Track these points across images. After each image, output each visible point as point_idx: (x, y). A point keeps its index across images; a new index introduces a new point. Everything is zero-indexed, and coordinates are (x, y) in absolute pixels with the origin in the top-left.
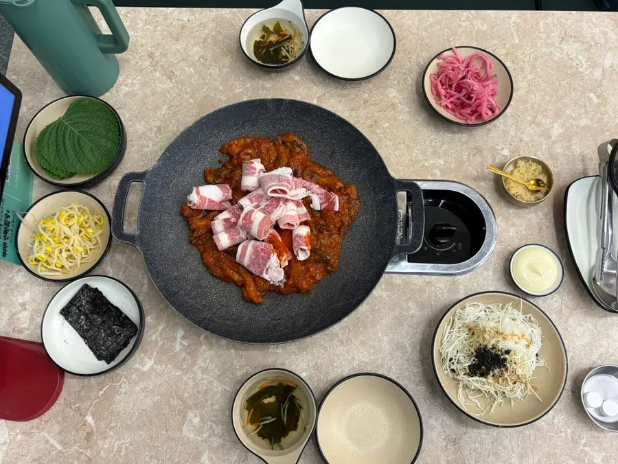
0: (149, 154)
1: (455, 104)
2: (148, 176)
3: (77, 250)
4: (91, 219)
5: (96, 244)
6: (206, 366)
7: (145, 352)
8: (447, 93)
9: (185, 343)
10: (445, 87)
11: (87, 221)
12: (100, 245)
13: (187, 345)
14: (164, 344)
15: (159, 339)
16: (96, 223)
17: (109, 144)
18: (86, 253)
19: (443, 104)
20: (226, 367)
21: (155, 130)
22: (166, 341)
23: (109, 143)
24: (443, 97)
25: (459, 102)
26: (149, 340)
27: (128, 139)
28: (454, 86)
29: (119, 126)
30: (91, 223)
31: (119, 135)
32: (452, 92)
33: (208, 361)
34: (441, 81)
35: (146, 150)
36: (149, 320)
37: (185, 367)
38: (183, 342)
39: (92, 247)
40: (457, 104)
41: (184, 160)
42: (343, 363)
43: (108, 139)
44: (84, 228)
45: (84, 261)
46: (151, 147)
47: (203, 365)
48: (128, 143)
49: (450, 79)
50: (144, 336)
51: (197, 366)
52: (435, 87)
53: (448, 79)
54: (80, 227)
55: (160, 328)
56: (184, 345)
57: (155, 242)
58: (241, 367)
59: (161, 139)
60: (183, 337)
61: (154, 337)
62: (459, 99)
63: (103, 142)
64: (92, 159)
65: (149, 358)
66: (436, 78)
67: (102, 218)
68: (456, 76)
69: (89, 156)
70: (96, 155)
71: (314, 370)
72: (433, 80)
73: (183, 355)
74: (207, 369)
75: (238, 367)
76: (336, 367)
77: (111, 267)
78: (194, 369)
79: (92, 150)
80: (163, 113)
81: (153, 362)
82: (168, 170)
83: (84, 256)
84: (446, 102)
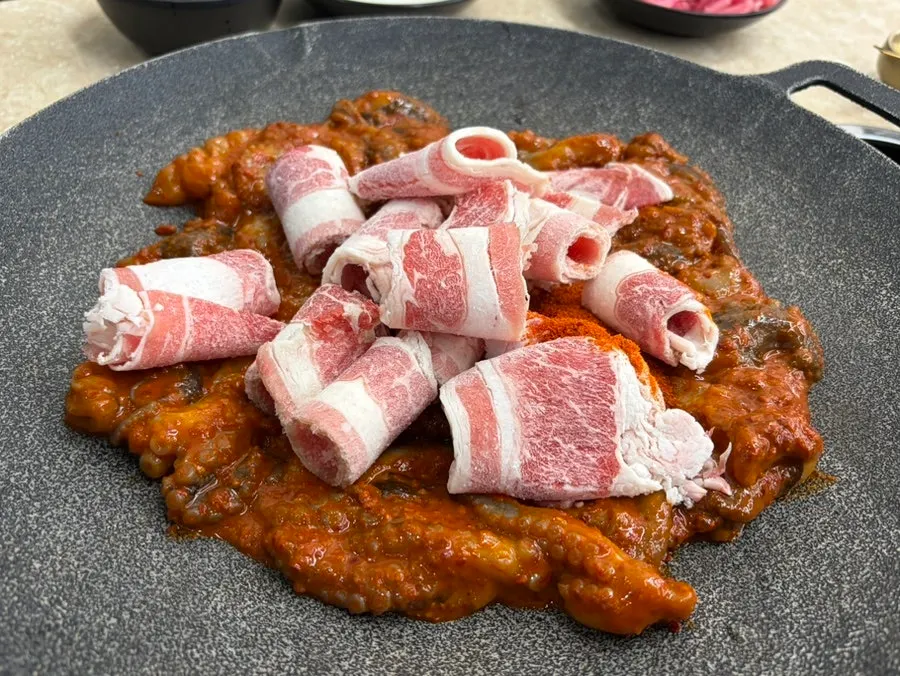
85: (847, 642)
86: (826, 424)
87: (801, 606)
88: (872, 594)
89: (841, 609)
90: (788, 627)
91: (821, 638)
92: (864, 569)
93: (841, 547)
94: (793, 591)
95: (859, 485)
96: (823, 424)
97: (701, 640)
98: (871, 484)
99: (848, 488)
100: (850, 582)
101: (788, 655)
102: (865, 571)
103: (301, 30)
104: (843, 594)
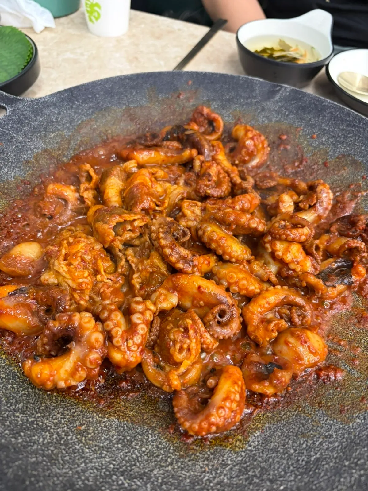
85: (129, 480)
86: (284, 414)
87: (144, 452)
88: (170, 482)
89: (152, 471)
90: (127, 451)
91: (126, 468)
92: (188, 472)
93: (198, 456)
94: (153, 445)
95: (249, 448)
96: (283, 413)
97: (98, 418)
98: (254, 454)
99: (243, 444)
100: (173, 469)
101: (107, 457)
102: (186, 473)
103: (282, 87)
104: (164, 468)
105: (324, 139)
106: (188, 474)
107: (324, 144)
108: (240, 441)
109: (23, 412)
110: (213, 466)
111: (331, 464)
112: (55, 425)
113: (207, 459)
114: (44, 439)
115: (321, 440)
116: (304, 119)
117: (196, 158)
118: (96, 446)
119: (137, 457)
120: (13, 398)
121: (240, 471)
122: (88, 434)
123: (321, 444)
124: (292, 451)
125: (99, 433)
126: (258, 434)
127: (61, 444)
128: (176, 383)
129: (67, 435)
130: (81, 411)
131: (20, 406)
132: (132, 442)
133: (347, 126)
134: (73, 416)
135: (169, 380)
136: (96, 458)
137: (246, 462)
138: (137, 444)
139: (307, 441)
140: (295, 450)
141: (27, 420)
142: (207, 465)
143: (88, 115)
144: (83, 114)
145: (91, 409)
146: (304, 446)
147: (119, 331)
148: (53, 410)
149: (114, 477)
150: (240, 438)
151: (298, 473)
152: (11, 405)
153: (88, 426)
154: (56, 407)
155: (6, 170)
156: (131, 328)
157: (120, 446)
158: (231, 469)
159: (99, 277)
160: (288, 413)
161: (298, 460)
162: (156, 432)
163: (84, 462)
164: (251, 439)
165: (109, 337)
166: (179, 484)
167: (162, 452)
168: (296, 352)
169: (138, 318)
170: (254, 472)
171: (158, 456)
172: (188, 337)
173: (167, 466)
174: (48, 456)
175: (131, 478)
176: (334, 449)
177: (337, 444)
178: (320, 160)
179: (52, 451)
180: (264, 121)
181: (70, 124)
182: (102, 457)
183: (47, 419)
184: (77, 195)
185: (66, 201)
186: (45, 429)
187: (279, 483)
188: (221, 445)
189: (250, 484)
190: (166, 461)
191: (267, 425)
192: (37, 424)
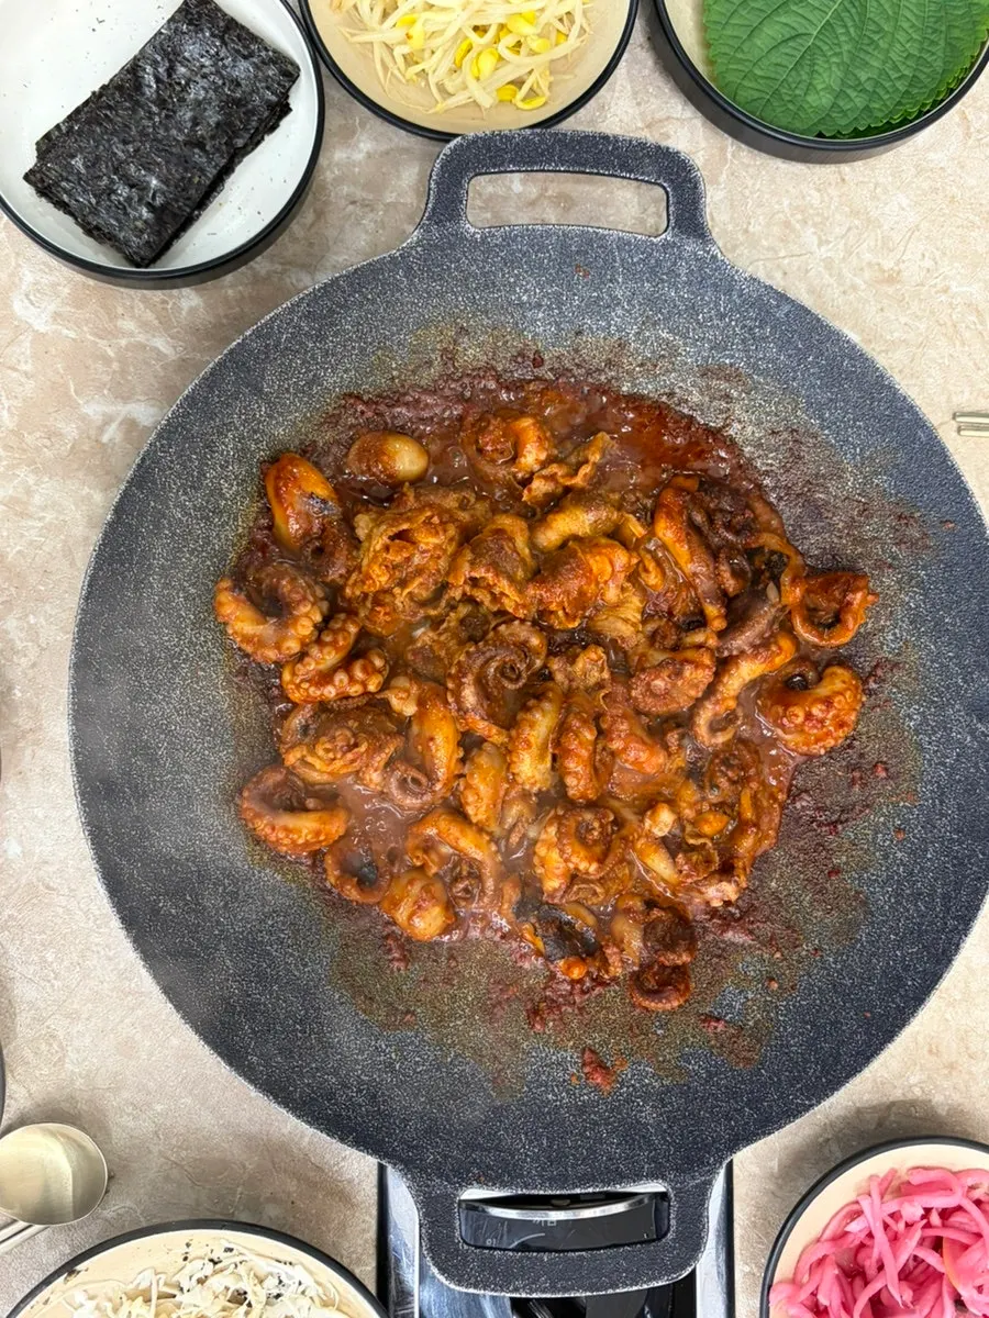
0: (795, 249)
1: (862, 1246)
2: (691, 246)
3: (413, 22)
4: (530, 62)
5: (441, 88)
6: (32, 509)
7: (77, 302)
8: (908, 1225)
9: (112, 433)
10: (935, 1219)
11: (523, 50)
12: (440, 107)
13: (105, 439)
14: (107, 360)
15: (123, 342)
16: (519, 83)
17: (820, 100)
18: (409, 60)
19: (865, 1205)
20: (33, 579)
21: (888, 264)
22: (115, 366)
23: (826, 100)
24: (892, 1206)
25: (870, 1266)
26: (120, 310)
27: (845, 168)
28: (932, 1259)
29: (889, 126)
30: (518, 65)
31: (856, 133)
32: (910, 1247)
33: (49, 516)
34: (959, 1208)
35: (809, 236)
36: (189, 300)
37: (29, 439)
38: (114, 426)
39: (433, 80)
40: (861, 1256)
41: (765, 373)
42: (57, 984)
43: (841, 94)
44: (497, 40)
45: (379, 52)
46: (824, 252)
47: (37, 500)
48: (832, 168)
49: (966, 1247)
50: (132, 292)
51: (31, 480)
52: (938, 1182)
53: (964, 1239)
54: (502, 27)
55: (161, 344)
56: (101, 429)
57: (441, 295)
58: (33, 633)
59: (854, 288)
60: (130, 425)
61: (128, 325)
62: (881, 1268)
63: (828, 77)
64: (762, 42)
65: (56, 316)
66: (977, 1194)
67: (539, 102)
68: (970, 1273)
69: (772, 32)
70: (775, 58)
71: (30, 884)
72: (970, 1182)
73: (71, 430)
74: (23, 515)
75: (32, 620)
76: (43, 960)
77: (369, 155)
78: (22, 472)
79: (792, 38)
80: (953, 284)
81: (42, 329)
82: (722, 316)
83: (399, 51)
84: (874, 1215)
105: (899, 855)
106: (199, 813)
107: (886, 857)
108: (261, 859)
109: (186, 598)
110: (219, 836)
111: (269, 970)
112: (191, 642)
113: (225, 828)
114: (169, 641)
115: (296, 954)
116: (942, 802)
117: (708, 631)
118: (188, 698)
119: (195, 750)
120: (198, 577)
121: (225, 869)
122: (197, 683)
123: (292, 955)
124: (270, 923)
125: (203, 694)
126: (279, 878)
127: (171, 662)
128: (292, 758)
129: (185, 661)
130: (219, 661)
131: (193, 591)
132: (209, 735)
133: (945, 897)
134: (209, 656)
135: (292, 748)
136: (175, 707)
137: (238, 873)
138: (209, 742)
139: (289, 937)
140: (272, 926)
141: (180, 610)
142: (218, 830)
143: (755, 367)
144: (749, 357)
145: (227, 670)
146: (283, 936)
147: (311, 666)
148: (206, 628)
149: (163, 736)
150: (265, 858)
151: (245, 934)
152: (187, 581)
153: (205, 677)
154: (209, 629)
155: (541, 315)
156: (325, 678)
157: (199, 724)
158: (224, 858)
159: (397, 590)
160: (319, 908)
161: (261, 932)
162: (232, 757)
163: (165, 696)
164: (268, 871)
165: (302, 656)
166: (184, 807)
167: (212, 774)
168: (401, 900)
169: (341, 681)
170: (230, 885)
171: (206, 772)
172: (344, 753)
173: (199, 787)
174: (153, 655)
175: (169, 754)
176: (289, 971)
177: (296, 973)
178: (844, 858)
179: (160, 657)
180: (911, 719)
181: (712, 348)
182: (177, 712)
183: (192, 630)
184: (536, 467)
185: (514, 459)
186: (180, 635)
187: (227, 916)
188: (247, 838)
189: (214, 884)
190: (204, 783)
191: (293, 885)
192: (181, 623)
